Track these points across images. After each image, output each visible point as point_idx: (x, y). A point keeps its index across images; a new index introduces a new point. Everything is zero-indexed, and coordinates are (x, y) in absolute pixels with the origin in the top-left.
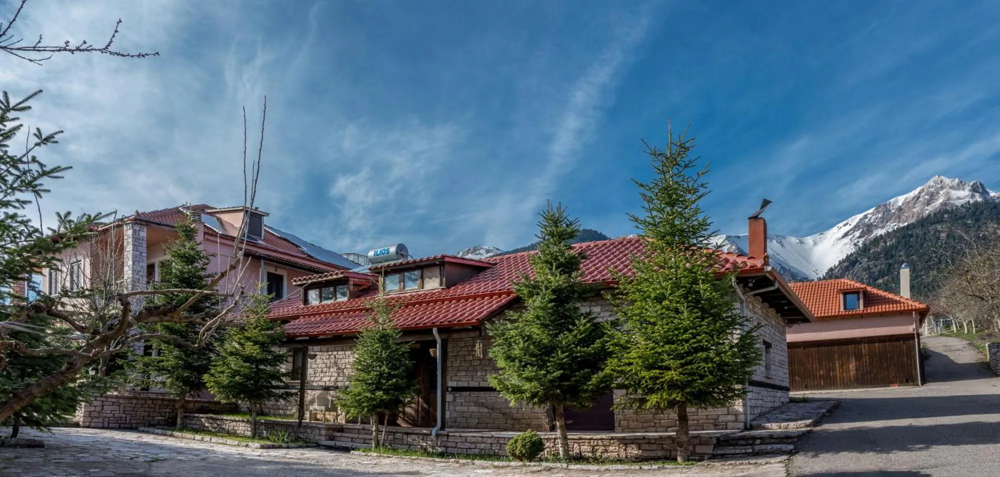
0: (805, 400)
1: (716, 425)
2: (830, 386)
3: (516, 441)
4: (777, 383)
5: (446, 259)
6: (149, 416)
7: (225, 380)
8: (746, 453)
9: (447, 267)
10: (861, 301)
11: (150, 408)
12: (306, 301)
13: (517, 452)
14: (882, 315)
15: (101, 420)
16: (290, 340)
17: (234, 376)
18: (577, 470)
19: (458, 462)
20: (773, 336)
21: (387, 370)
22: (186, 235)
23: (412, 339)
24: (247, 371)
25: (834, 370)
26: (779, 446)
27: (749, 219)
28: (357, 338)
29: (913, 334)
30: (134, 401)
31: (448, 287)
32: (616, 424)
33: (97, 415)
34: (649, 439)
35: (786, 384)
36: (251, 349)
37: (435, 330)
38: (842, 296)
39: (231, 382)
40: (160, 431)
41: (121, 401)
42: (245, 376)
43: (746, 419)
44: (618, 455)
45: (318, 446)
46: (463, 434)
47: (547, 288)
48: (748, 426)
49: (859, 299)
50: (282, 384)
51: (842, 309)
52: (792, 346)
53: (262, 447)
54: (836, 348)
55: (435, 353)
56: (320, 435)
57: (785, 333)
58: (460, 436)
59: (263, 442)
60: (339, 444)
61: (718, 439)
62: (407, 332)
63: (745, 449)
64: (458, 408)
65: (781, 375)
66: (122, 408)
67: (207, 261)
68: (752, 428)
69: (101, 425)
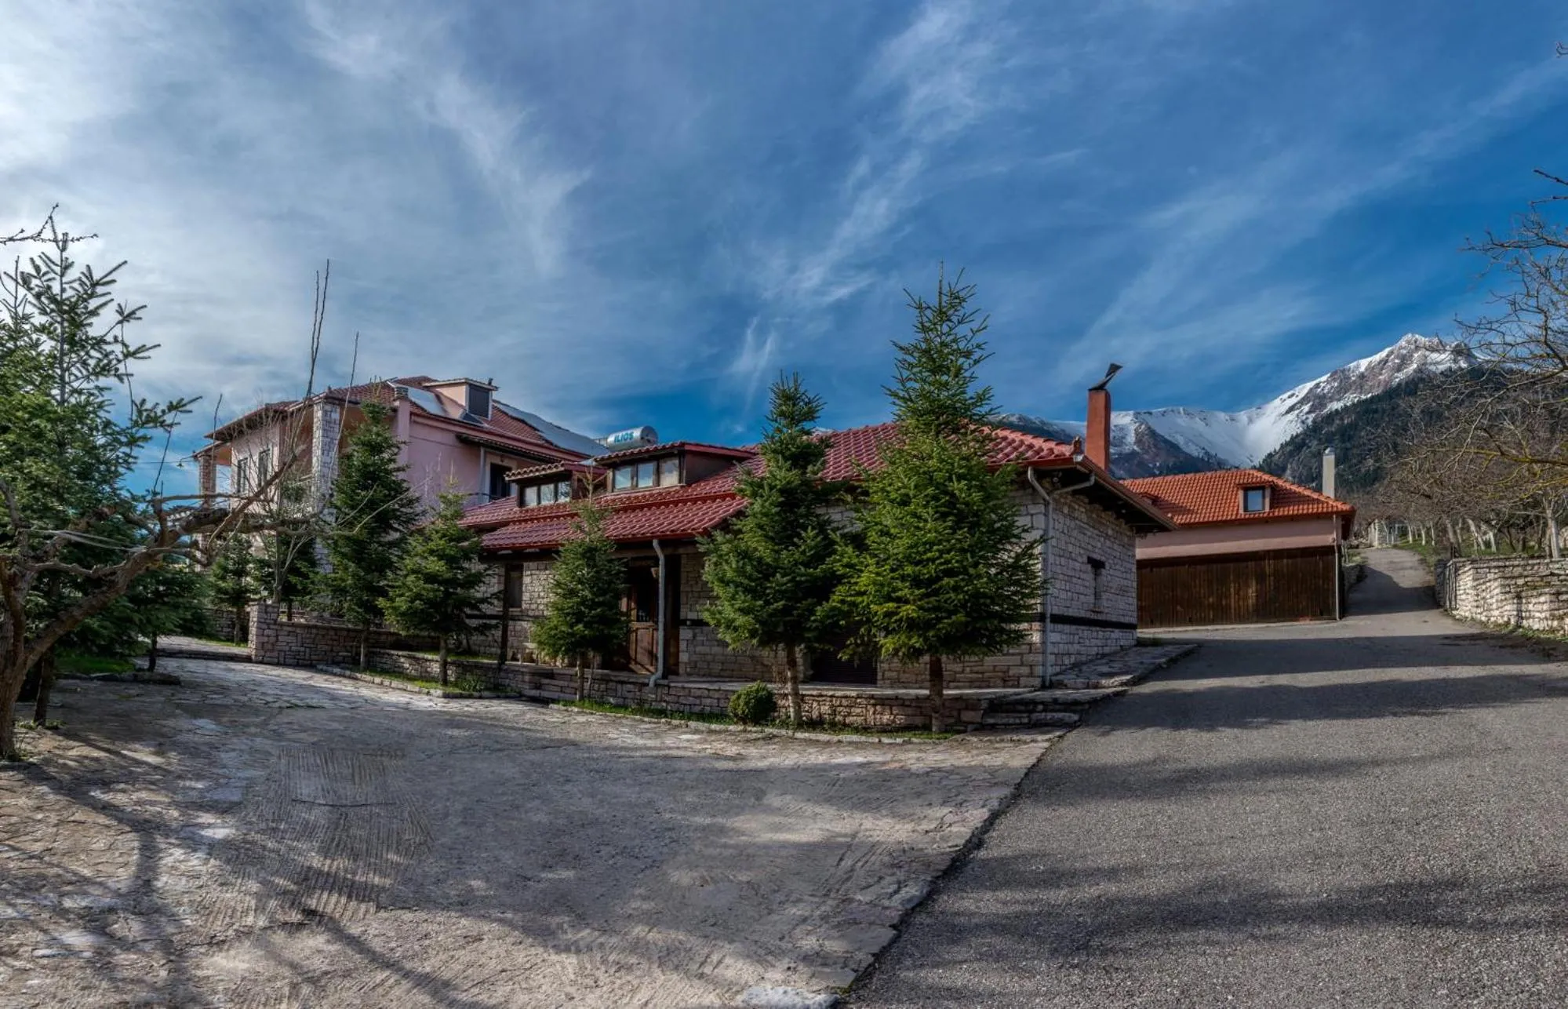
0: (1155, 643)
1: (1005, 681)
2: (1222, 619)
3: (739, 697)
4: (1109, 618)
5: (687, 448)
6: (332, 651)
7: (402, 603)
8: (1021, 724)
9: (688, 458)
10: (1267, 501)
11: (333, 640)
12: (522, 502)
13: (740, 712)
14: (1293, 519)
15: (275, 654)
16: (490, 556)
17: (412, 602)
18: (804, 740)
19: (669, 723)
20: (1109, 551)
21: (590, 596)
22: (373, 417)
23: (628, 555)
24: (431, 595)
25: (1228, 597)
26: (1060, 715)
27: (1090, 390)
28: (558, 552)
29: (1332, 547)
30: (314, 631)
31: (689, 485)
32: (879, 676)
33: (270, 647)
34: (904, 700)
35: (1134, 620)
36: (435, 565)
37: (655, 543)
38: (1241, 494)
39: (410, 607)
40: (337, 670)
41: (298, 631)
42: (430, 603)
43: (1045, 672)
44: (866, 720)
45: (521, 697)
46: (686, 685)
47: (771, 488)
48: (1047, 683)
49: (1264, 497)
50: (476, 612)
51: (1241, 511)
52: (1142, 564)
53: (446, 696)
54: (1232, 565)
55: (657, 573)
56: (524, 681)
57: (1133, 546)
58: (683, 687)
59: (451, 690)
60: (544, 694)
61: (991, 701)
62: (624, 544)
63: (1020, 718)
64: (698, 649)
65: (1124, 606)
66: (299, 637)
67: (396, 450)
68: (1052, 686)
69: (276, 660)
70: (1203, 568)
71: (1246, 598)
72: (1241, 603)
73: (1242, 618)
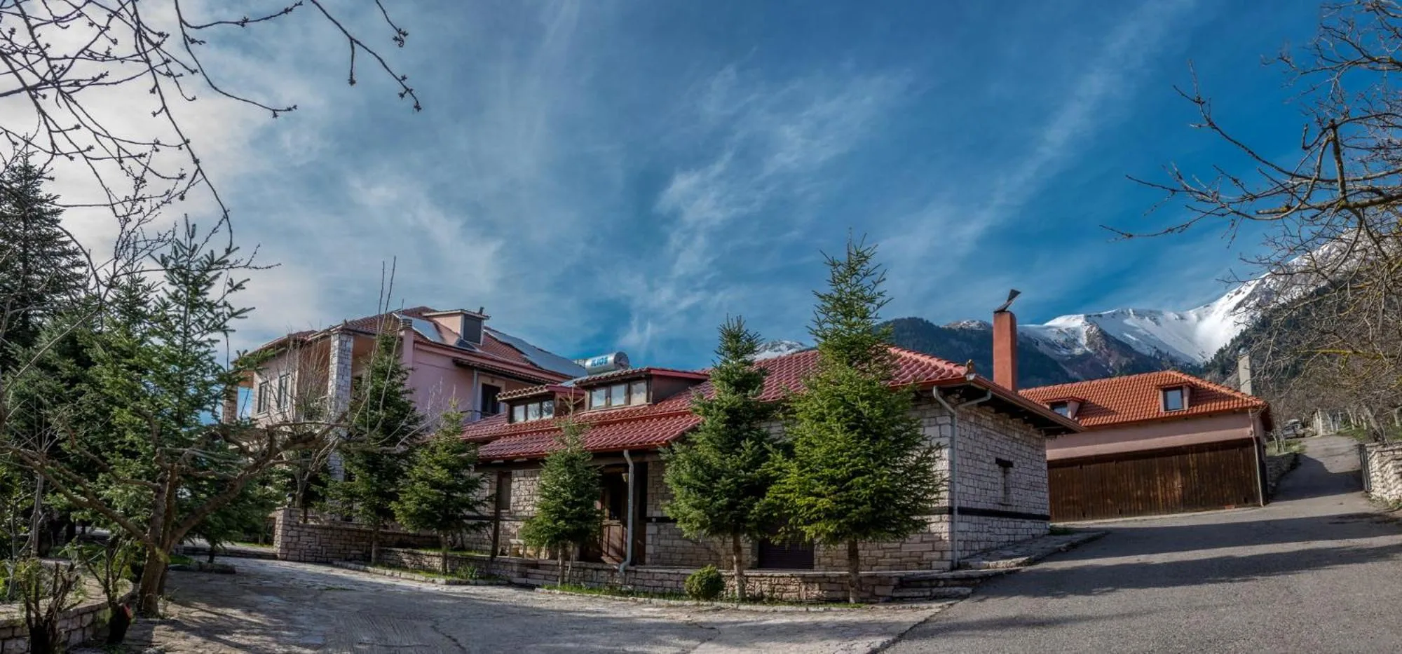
0: (1066, 531)
1: (920, 564)
3: (693, 579)
4: (1019, 510)
5: (652, 372)
6: (345, 549)
7: (411, 506)
8: (924, 597)
9: (655, 381)
10: (1186, 399)
11: (345, 540)
12: (511, 418)
13: (694, 590)
14: (1211, 415)
15: (297, 552)
16: (485, 464)
17: (420, 504)
18: (746, 611)
19: (636, 601)
20: (1017, 452)
21: (571, 497)
22: (386, 348)
23: (603, 463)
24: (435, 498)
27: (996, 312)
28: (544, 461)
29: (1251, 439)
30: (330, 532)
31: (655, 403)
32: (816, 562)
33: (293, 547)
34: (829, 577)
35: (1047, 512)
36: (439, 474)
37: (626, 453)
38: (1161, 393)
39: (418, 510)
40: (352, 565)
41: (317, 532)
42: (433, 504)
43: (953, 556)
44: (799, 595)
45: (510, 584)
46: (650, 570)
47: (719, 408)
48: (956, 566)
49: (1182, 397)
50: (475, 514)
51: (1162, 410)
52: (1052, 465)
53: (448, 583)
54: (1156, 460)
55: (627, 478)
56: (512, 571)
57: (1043, 447)
58: (648, 573)
59: (449, 578)
60: (530, 581)
61: (901, 578)
62: (599, 454)
63: (923, 591)
64: (662, 542)
65: (1039, 501)
66: (318, 539)
67: (405, 376)
68: (959, 567)
69: (298, 558)
70: (1130, 463)
71: (1172, 490)
72: (1168, 495)
73: (1170, 508)
